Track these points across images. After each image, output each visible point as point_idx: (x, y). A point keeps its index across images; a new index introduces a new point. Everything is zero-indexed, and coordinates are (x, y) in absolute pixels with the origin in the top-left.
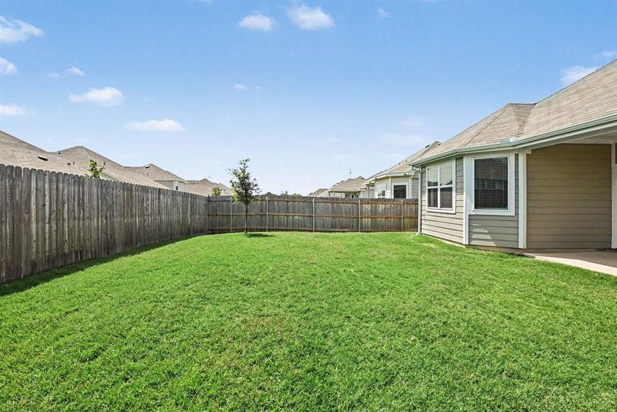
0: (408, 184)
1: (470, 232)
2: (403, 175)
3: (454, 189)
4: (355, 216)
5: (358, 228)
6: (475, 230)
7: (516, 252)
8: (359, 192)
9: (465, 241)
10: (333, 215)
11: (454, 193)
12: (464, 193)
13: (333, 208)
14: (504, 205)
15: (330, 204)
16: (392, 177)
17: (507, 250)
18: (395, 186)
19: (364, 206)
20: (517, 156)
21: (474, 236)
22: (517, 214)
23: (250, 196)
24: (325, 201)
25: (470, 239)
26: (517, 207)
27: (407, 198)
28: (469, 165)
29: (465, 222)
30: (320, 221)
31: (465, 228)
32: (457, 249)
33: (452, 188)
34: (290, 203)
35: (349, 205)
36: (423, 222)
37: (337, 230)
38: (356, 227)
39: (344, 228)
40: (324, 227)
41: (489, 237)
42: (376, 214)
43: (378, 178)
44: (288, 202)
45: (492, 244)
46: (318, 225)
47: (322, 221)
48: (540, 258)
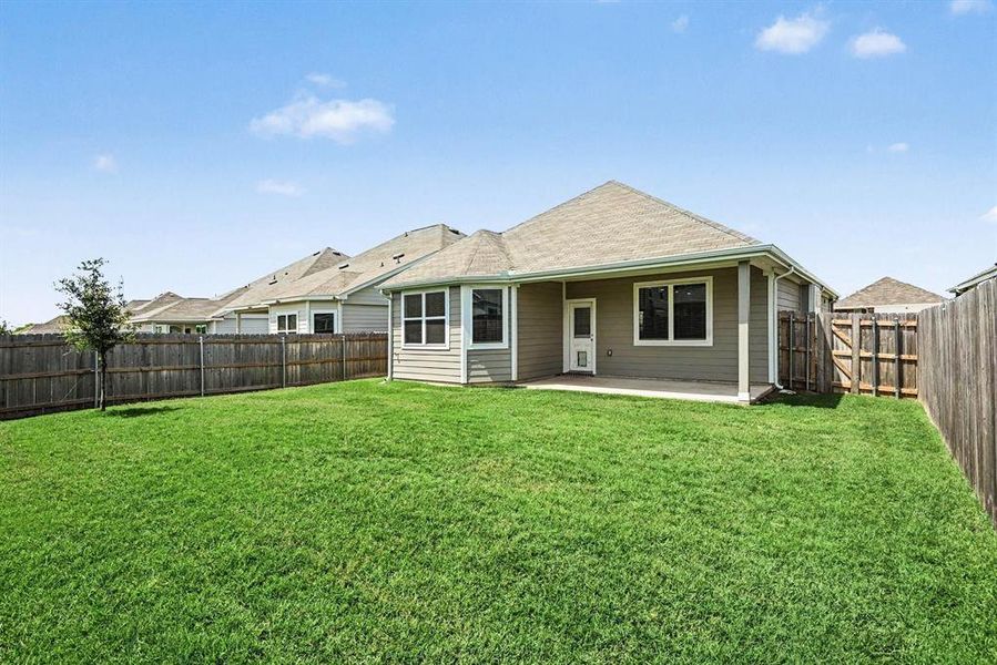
0: (337, 312)
1: (469, 369)
2: (331, 298)
3: (447, 322)
4: (276, 362)
5: (281, 382)
6: (473, 367)
7: (509, 385)
8: (209, 323)
9: (463, 380)
10: (237, 364)
11: (447, 327)
12: (462, 327)
13: (238, 353)
14: (499, 338)
15: (232, 346)
16: (311, 301)
17: (500, 384)
18: (316, 315)
19: (290, 346)
20: (510, 288)
21: (473, 373)
22: (510, 347)
23: (112, 335)
24: (225, 340)
25: (468, 377)
26: (510, 340)
27: (335, 332)
28: (466, 296)
29: (463, 358)
30: (213, 376)
31: (463, 366)
32: (456, 389)
33: (444, 320)
34: (150, 347)
35: (266, 345)
36: (395, 363)
37: (246, 388)
38: (277, 381)
39: (258, 384)
40: (221, 385)
41: (485, 373)
42: (307, 357)
43: (282, 301)
44: (145, 344)
45: (489, 379)
46: (211, 384)
47: (217, 377)
48: (531, 387)
